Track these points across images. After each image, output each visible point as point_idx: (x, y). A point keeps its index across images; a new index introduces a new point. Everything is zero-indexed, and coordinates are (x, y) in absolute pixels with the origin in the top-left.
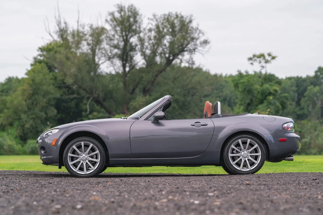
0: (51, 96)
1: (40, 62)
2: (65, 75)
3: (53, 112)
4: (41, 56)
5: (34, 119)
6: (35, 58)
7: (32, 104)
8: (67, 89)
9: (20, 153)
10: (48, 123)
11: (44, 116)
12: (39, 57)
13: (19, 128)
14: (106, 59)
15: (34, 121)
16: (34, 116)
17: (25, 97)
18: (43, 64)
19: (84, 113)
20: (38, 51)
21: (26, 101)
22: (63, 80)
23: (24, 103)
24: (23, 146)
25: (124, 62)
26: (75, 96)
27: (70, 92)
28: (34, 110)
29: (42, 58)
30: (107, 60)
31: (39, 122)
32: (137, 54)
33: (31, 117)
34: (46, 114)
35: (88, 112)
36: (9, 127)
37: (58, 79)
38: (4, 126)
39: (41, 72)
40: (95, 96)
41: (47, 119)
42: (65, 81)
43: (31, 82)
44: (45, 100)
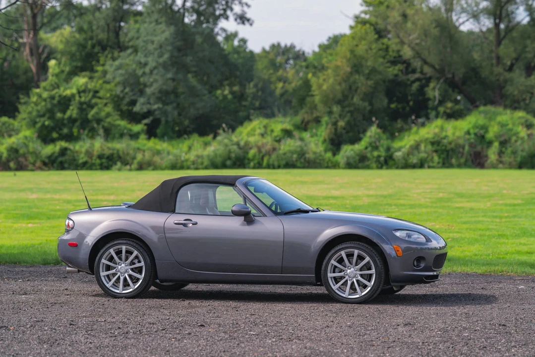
0: (379, 77)
1: (364, 22)
2: (402, 43)
3: (382, 101)
4: (365, 13)
5: (351, 112)
6: (357, 17)
7: (350, 88)
8: (405, 65)
9: (330, 164)
10: (374, 119)
11: (369, 108)
12: (363, 15)
13: (330, 126)
14: (469, 16)
15: (352, 115)
16: (352, 109)
17: (339, 78)
18: (368, 26)
19: (430, 104)
20: (362, 5)
21: (340, 84)
22: (398, 51)
23: (338, 88)
24: (334, 155)
25: (497, 21)
26: (417, 75)
27: (410, 69)
28: (352, 98)
29: (367, 17)
30: (470, 18)
31: (360, 117)
32: (517, 8)
33: (347, 109)
34: (371, 104)
35: (436, 102)
36: (314, 125)
37: (390, 50)
38: (308, 123)
39: (364, 39)
40: (450, 76)
41: (372, 113)
42: (401, 53)
43: (348, 55)
44: (370, 83)
